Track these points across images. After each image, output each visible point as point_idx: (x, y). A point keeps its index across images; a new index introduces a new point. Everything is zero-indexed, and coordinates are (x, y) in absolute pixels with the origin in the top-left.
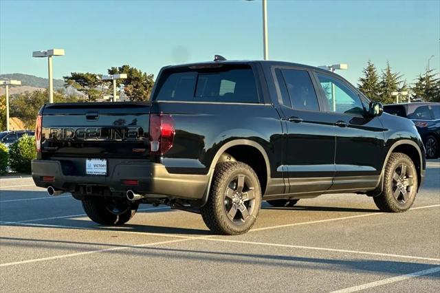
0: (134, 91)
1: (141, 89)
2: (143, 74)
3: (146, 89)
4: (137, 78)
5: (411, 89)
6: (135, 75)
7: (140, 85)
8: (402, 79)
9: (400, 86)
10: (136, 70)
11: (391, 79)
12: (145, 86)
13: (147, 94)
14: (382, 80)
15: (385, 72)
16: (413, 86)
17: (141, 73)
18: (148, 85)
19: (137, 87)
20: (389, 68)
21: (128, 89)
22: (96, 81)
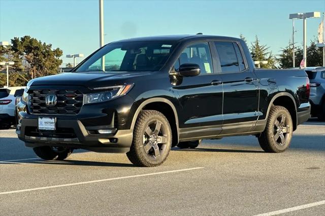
0: (34, 58)
1: (41, 57)
2: (42, 44)
3: (44, 57)
4: (37, 47)
5: (277, 59)
6: (35, 45)
7: (39, 53)
8: (269, 51)
9: (267, 57)
10: (36, 40)
11: (259, 50)
12: (44, 55)
13: (46, 62)
14: (252, 51)
15: (254, 44)
16: (278, 57)
17: (40, 43)
18: (46, 54)
19: (37, 55)
20: (257, 41)
21: (29, 57)
22: (3, 49)
